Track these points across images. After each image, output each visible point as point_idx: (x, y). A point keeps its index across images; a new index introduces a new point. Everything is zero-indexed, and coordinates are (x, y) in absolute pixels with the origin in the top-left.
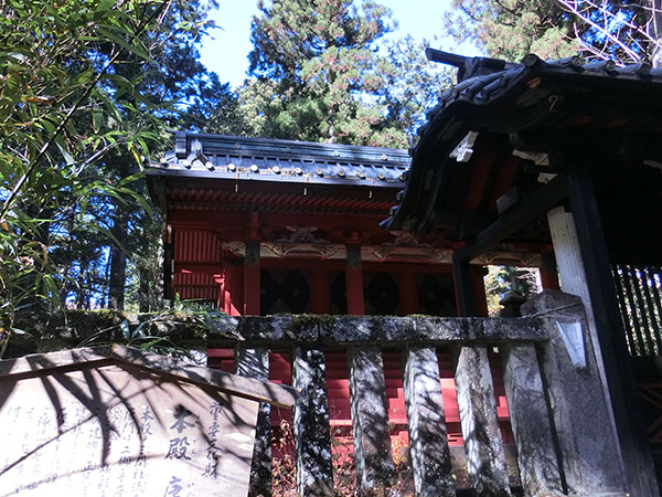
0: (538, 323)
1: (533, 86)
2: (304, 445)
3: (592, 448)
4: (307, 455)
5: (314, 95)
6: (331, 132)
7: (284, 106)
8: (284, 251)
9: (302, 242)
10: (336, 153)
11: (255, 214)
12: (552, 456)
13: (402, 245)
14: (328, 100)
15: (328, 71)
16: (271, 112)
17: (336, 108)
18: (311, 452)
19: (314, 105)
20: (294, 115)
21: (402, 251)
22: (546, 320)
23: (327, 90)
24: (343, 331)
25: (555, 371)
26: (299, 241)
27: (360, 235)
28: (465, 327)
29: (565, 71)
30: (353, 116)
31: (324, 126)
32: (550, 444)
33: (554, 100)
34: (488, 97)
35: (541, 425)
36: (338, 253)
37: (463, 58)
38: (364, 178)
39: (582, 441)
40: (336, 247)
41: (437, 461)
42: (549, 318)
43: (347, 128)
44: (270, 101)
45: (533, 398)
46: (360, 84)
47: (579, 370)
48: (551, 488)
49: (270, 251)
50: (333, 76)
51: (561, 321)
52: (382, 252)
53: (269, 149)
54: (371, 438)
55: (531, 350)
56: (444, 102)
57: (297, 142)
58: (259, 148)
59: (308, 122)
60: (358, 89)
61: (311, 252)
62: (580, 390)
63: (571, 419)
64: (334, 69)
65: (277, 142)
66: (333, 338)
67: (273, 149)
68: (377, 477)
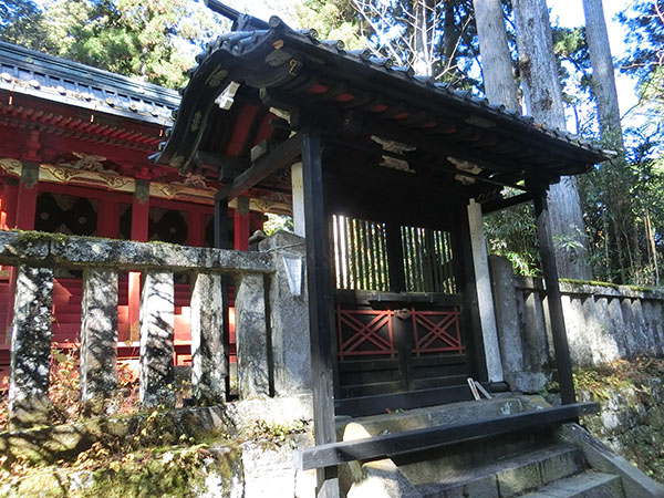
0: (267, 258)
1: (277, 47)
2: (18, 361)
3: (296, 359)
4: (20, 371)
5: (129, 29)
6: (143, 70)
7: (96, 33)
8: (67, 177)
9: (88, 170)
10: (140, 90)
11: (35, 134)
12: (264, 366)
13: (191, 186)
14: (143, 38)
15: (145, 9)
16: (80, 35)
17: (151, 47)
18: (26, 369)
19: (128, 39)
20: (105, 45)
21: (192, 191)
22: (275, 255)
23: (144, 27)
24: (77, 251)
25: (277, 297)
26: (85, 168)
27: (150, 171)
28: (202, 256)
29: (304, 40)
30: (168, 59)
31: (136, 63)
32: (265, 357)
33: (293, 64)
34: (242, 51)
35: (259, 341)
36: (127, 186)
37: (238, 13)
38: (156, 116)
39: (289, 354)
40: (125, 180)
41: (160, 373)
42: (278, 254)
43: (160, 69)
44: (84, 25)
45: (254, 319)
46: (177, 29)
47: (295, 298)
48: (259, 392)
49: (49, 174)
50: (151, 15)
51: (286, 257)
52: (171, 190)
53: (67, 70)
54: (95, 354)
55: (260, 280)
56: (211, 49)
57: (107, 72)
58: (55, 67)
59: (119, 53)
60: (175, 34)
61: (98, 181)
62: (294, 314)
63: (283, 336)
64: (152, 8)
65: (80, 67)
66: (65, 258)
67: (71, 72)
68: (97, 390)
